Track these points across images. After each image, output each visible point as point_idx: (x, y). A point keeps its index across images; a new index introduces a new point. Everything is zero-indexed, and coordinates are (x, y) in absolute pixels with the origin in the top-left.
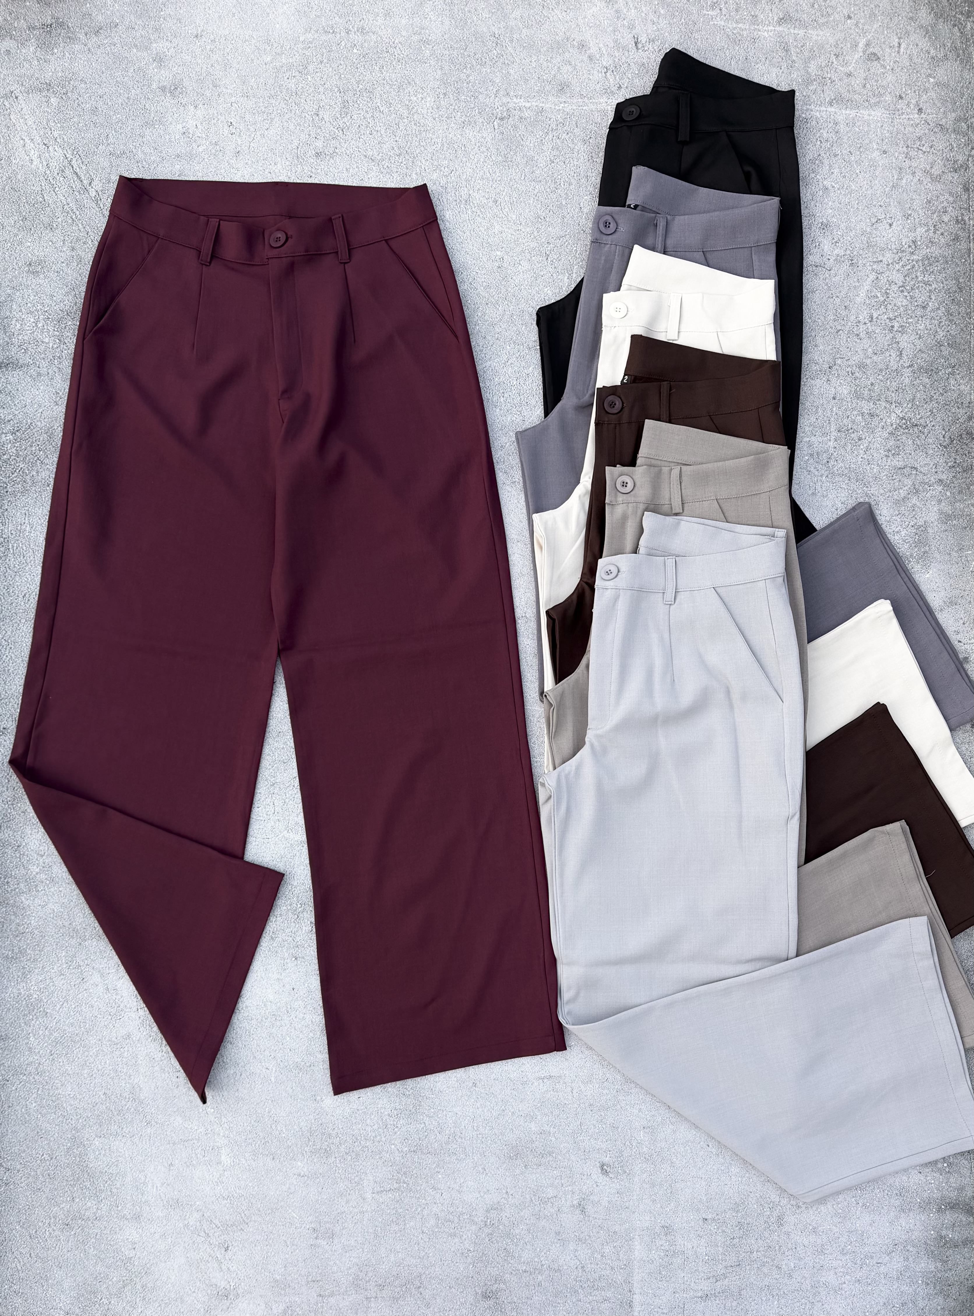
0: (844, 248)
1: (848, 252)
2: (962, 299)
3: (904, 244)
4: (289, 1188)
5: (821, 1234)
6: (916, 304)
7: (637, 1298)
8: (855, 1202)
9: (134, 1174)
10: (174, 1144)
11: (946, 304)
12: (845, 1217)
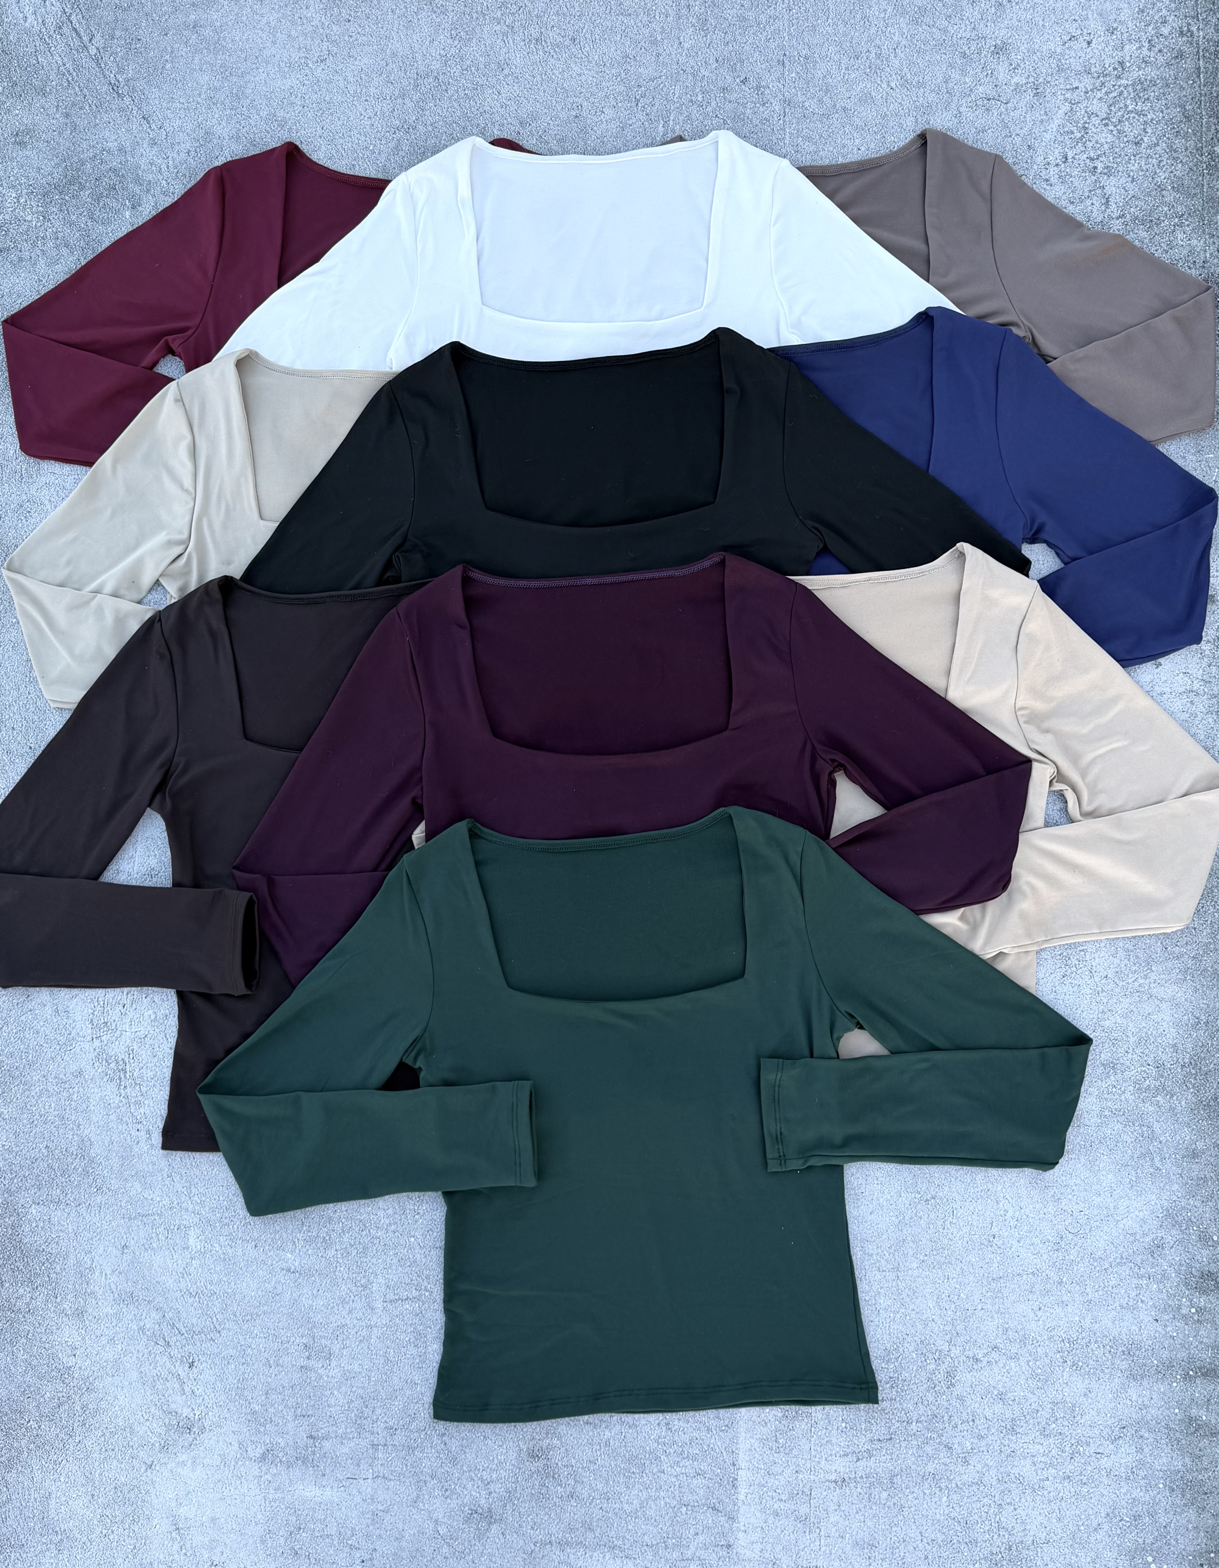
0: (1026, 75)
1: (1031, 79)
2: (1190, 131)
3: (1107, 66)
4: (275, 1288)
5: (1010, 1402)
6: (1126, 139)
7: (743, 1475)
8: (1060, 1360)
9: (78, 1256)
10: (130, 1219)
11: (1168, 138)
12: (1047, 1381)
